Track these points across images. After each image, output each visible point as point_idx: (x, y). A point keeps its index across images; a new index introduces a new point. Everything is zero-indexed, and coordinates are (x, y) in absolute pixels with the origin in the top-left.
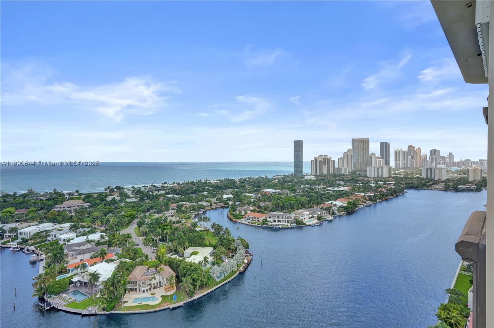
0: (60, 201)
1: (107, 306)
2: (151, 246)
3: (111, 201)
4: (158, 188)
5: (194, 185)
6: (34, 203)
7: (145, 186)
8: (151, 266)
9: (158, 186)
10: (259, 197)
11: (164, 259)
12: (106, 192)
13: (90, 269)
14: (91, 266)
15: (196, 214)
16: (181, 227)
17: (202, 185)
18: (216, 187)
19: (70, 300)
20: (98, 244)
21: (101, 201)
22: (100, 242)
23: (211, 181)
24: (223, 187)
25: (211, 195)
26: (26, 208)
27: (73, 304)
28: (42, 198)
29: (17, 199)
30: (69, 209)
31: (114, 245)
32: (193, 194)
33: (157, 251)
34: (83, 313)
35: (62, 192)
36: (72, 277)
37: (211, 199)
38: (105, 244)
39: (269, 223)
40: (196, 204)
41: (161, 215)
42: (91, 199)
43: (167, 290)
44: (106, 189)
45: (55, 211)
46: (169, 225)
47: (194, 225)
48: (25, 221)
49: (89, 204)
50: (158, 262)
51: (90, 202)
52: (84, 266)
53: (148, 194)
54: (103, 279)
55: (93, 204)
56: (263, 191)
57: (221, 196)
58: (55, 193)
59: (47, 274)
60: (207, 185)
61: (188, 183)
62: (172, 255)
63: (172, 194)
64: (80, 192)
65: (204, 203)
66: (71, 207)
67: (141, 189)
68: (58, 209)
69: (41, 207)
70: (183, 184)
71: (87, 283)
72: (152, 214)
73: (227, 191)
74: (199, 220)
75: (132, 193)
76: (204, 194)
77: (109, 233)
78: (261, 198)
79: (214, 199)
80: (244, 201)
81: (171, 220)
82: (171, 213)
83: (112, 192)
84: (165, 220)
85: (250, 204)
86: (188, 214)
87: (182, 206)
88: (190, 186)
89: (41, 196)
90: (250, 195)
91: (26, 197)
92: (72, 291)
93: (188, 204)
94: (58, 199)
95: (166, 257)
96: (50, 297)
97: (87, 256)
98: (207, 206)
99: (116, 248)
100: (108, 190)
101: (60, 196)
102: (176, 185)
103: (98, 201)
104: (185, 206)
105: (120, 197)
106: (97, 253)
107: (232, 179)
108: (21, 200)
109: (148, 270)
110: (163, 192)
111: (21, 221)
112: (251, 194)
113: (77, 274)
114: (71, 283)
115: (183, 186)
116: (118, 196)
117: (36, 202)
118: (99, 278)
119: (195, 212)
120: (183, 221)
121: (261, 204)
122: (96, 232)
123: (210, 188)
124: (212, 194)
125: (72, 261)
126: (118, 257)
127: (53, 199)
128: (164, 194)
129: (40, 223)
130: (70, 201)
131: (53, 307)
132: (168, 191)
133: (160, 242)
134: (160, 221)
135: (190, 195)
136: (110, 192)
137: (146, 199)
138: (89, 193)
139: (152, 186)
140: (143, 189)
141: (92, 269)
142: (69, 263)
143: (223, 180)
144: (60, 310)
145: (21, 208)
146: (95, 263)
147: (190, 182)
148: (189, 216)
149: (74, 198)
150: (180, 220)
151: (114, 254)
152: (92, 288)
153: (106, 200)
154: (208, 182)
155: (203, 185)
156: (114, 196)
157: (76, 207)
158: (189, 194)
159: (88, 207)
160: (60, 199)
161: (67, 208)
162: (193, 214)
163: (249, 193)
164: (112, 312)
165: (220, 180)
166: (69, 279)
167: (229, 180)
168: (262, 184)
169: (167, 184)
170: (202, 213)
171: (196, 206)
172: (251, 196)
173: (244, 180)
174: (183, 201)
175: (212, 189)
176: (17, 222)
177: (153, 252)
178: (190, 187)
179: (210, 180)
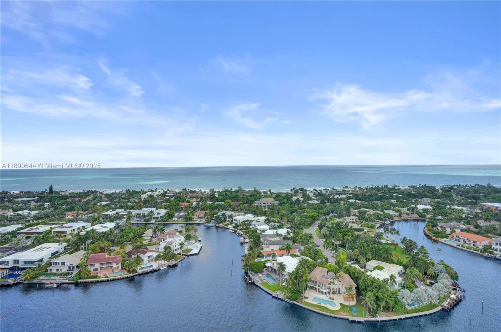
0: (258, 198)
1: (291, 296)
2: (331, 249)
3: (296, 201)
4: (339, 191)
5: (379, 191)
6: (242, 198)
7: (325, 189)
8: (331, 270)
9: (339, 190)
10: (477, 213)
11: (344, 266)
12: (292, 192)
13: (278, 259)
14: (279, 257)
15: (381, 224)
16: (363, 236)
17: (389, 191)
18: (407, 195)
19: (264, 281)
20: (285, 238)
21: (287, 200)
22: (286, 237)
23: (401, 187)
24: (417, 194)
25: (400, 204)
26: (237, 201)
27: (266, 284)
28: (246, 194)
29: (232, 194)
30: (264, 205)
31: (297, 241)
32: (378, 200)
33: (337, 256)
34: (273, 295)
35: (259, 190)
36: (266, 261)
37: (401, 209)
38: (290, 240)
39: (495, 252)
40: (382, 213)
41: (341, 220)
42: (280, 198)
43: (346, 299)
44: (291, 190)
45: (254, 205)
46: (350, 232)
47: (379, 236)
48: (237, 211)
49: (278, 202)
50: (338, 268)
51: (279, 201)
52: (274, 256)
53: (328, 197)
54: (288, 270)
55: (282, 203)
56: (485, 205)
57: (414, 206)
58: (255, 191)
59: (250, 254)
60: (396, 191)
61: (372, 188)
62: (352, 264)
63: (354, 199)
64: (272, 191)
65: (392, 213)
66: (265, 203)
67: (322, 192)
68: (257, 204)
69: (246, 201)
70: (366, 189)
71: (276, 270)
72: (333, 218)
73: (424, 200)
74: (385, 231)
75: (313, 195)
76: (392, 202)
77: (294, 231)
78: (480, 215)
79: (404, 209)
80: (449, 215)
81: (351, 227)
82: (353, 220)
83: (297, 193)
84: (346, 226)
85: (461, 220)
86: (372, 223)
87: (365, 213)
88: (374, 191)
89: (246, 193)
90: (460, 208)
91: (237, 193)
92: (266, 274)
93: (372, 212)
94: (256, 196)
95: (346, 264)
96: (251, 274)
97: (276, 247)
98: (395, 217)
99: (300, 245)
100: (293, 191)
101: (258, 194)
102: (357, 189)
103: (285, 200)
104: (368, 213)
105: (303, 198)
106: (284, 246)
107: (431, 186)
108: (235, 194)
109: (328, 273)
110: (344, 196)
111: (235, 210)
112: (462, 208)
113: (269, 261)
114: (265, 267)
115: (366, 191)
116: (302, 197)
117: (243, 197)
118: (285, 268)
119: (380, 221)
120: (366, 229)
121: (480, 223)
122: (284, 228)
123: (399, 195)
124: (402, 202)
125: (266, 249)
126: (301, 254)
127: (253, 196)
128: (345, 198)
129: (245, 213)
130: (264, 198)
131: (253, 282)
132: (349, 196)
133: (340, 248)
134: (341, 226)
135: (374, 202)
136: (295, 193)
137: (327, 202)
138: (278, 193)
139: (333, 189)
140: (324, 192)
141: (280, 259)
142: (264, 250)
143: (418, 186)
144: (257, 286)
145: (235, 201)
146: (282, 255)
147: (374, 187)
148: (372, 224)
149: (267, 196)
150: (363, 228)
151: (298, 250)
152: (280, 276)
153: (291, 200)
154: (396, 188)
155: (391, 192)
156: (298, 197)
157: (269, 204)
158: (373, 200)
159: (277, 204)
160: (259, 196)
161: (263, 204)
162: (378, 223)
163: (457, 205)
164: (295, 302)
165: (412, 187)
166: (264, 263)
167: (426, 187)
168: (482, 194)
169: (348, 188)
170: (389, 224)
171: (381, 214)
172: (462, 209)
173: (449, 188)
174: (366, 208)
175: (402, 197)
176: (233, 210)
177: (333, 256)
178: (375, 193)
179: (399, 186)
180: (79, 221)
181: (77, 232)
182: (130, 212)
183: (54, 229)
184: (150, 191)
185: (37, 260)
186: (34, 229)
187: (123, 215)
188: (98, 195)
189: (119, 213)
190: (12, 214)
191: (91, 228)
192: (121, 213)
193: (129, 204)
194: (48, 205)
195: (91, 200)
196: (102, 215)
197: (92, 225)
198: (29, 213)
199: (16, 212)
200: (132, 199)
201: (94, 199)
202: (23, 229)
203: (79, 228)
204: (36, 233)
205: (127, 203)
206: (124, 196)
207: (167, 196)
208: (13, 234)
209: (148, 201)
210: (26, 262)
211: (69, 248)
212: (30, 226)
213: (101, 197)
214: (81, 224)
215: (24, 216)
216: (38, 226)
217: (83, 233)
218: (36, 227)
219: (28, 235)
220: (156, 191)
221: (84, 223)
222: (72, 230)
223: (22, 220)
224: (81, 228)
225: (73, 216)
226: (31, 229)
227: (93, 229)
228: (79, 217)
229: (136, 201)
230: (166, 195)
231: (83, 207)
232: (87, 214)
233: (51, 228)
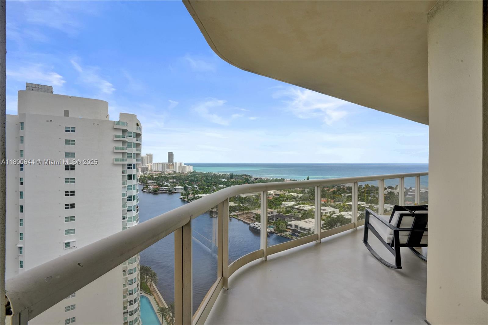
180: (329, 207)
181: (329, 215)
182: (371, 205)
183: (313, 209)
184: (390, 188)
185: (307, 229)
186: (302, 207)
187: (365, 207)
188: (341, 187)
189: (361, 205)
190: (289, 194)
191: (340, 213)
192: (362, 206)
193: (370, 198)
194: (307, 191)
195: (336, 191)
196: (347, 204)
197: (340, 212)
198: (297, 195)
199: (291, 194)
200: (373, 194)
201: (338, 190)
202: (296, 205)
203: (330, 212)
204: (304, 210)
205: (367, 197)
206: (363, 190)
207: (410, 195)
208: (292, 208)
209: (389, 197)
210: (301, 228)
211: (326, 226)
212: (299, 204)
213: (344, 189)
214: (331, 209)
215: (295, 197)
216: (304, 205)
217: (334, 216)
218: (303, 206)
219: (299, 211)
220: (396, 188)
221: (333, 208)
222: (326, 213)
223: (294, 200)
224: (332, 213)
225: (324, 202)
226: (301, 206)
227: (341, 215)
228: (329, 203)
229: (376, 196)
230: (409, 193)
231: (331, 196)
232: (334, 202)
233: (312, 208)
